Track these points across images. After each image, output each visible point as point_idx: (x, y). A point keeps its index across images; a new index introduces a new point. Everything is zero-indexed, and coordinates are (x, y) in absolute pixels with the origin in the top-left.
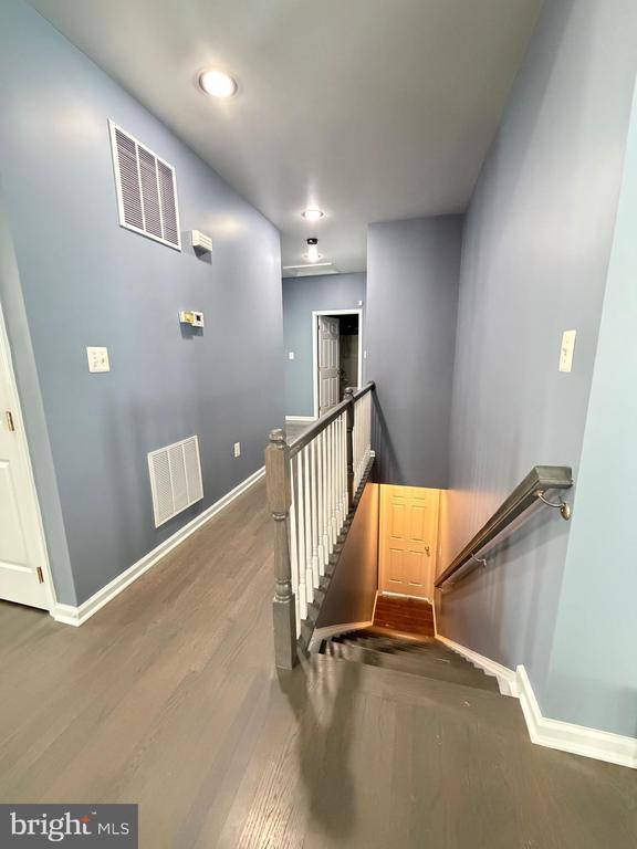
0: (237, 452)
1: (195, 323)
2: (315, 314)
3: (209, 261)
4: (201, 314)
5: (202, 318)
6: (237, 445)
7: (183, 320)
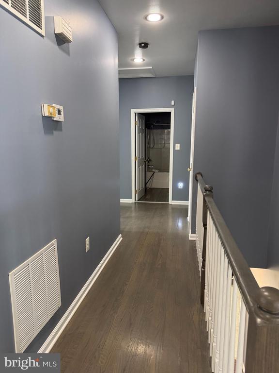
0: (87, 247)
1: (57, 118)
2: (133, 111)
3: (67, 52)
4: (61, 108)
5: (62, 113)
6: (88, 240)
7: (47, 114)
